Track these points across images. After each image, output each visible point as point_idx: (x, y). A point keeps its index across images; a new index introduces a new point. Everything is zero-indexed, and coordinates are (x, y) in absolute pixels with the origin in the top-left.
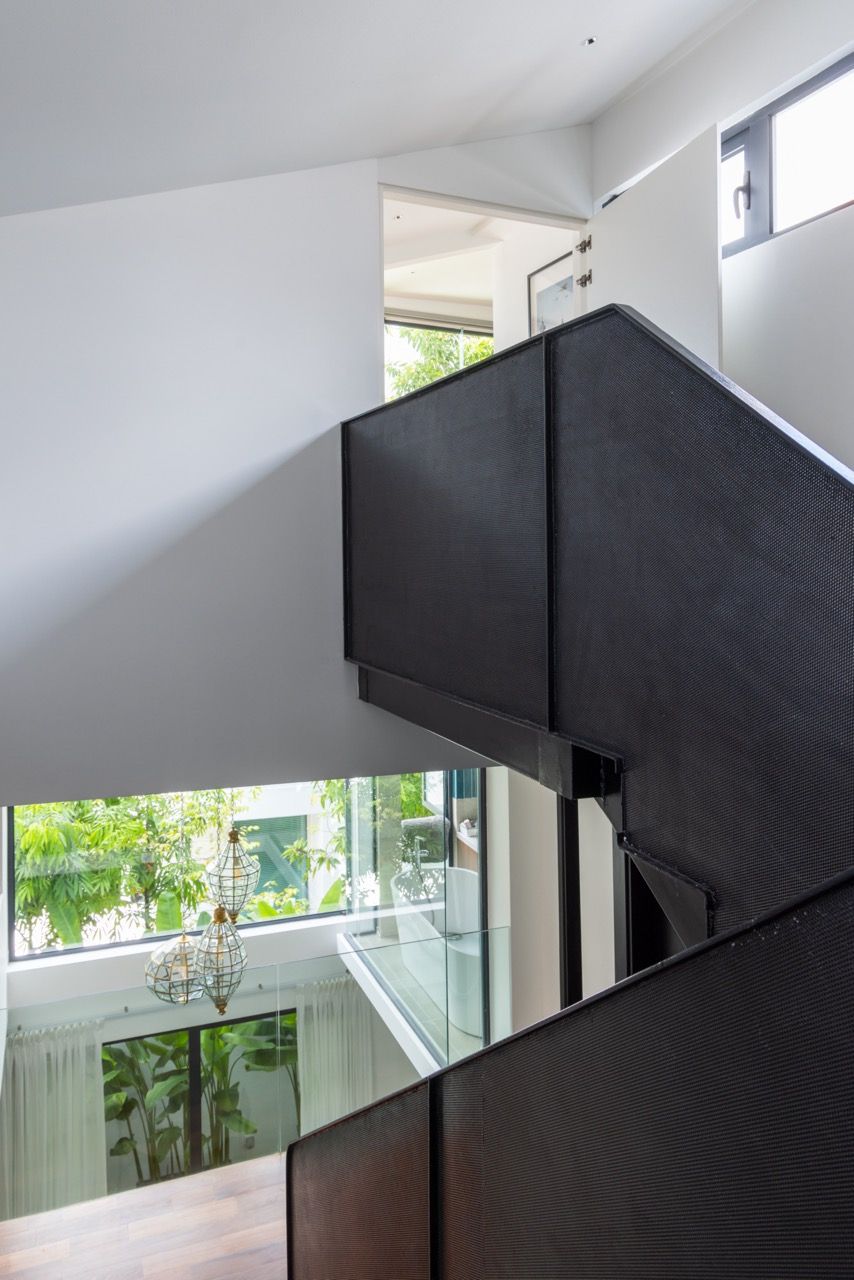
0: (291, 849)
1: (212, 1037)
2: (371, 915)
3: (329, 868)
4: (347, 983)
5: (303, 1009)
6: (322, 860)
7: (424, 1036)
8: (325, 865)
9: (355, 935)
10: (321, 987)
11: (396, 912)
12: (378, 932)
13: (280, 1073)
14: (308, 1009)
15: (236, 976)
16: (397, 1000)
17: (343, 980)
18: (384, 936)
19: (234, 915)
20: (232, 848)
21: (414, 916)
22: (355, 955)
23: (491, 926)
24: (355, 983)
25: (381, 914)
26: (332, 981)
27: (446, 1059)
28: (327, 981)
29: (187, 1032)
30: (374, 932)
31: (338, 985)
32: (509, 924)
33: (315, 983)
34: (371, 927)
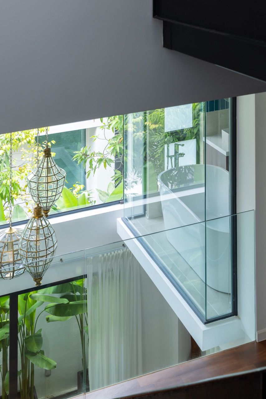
0: (78, 154)
1: (26, 299)
2: (141, 202)
3: (105, 166)
4: (123, 254)
5: (92, 274)
6: (100, 160)
7: (186, 295)
8: (102, 164)
9: (130, 218)
10: (105, 259)
11: (162, 198)
12: (146, 216)
13: (72, 321)
14: (95, 275)
15: (49, 257)
16: (164, 267)
17: (121, 252)
18: (151, 218)
19: (47, 211)
20: (46, 161)
21: (173, 201)
22: (135, 240)
23: (238, 211)
24: (130, 254)
25: (149, 201)
26: (113, 253)
27: (204, 313)
28: (109, 254)
29: (9, 296)
30: (143, 216)
31: (117, 256)
32: (254, 208)
33: (100, 256)
34: (141, 212)
